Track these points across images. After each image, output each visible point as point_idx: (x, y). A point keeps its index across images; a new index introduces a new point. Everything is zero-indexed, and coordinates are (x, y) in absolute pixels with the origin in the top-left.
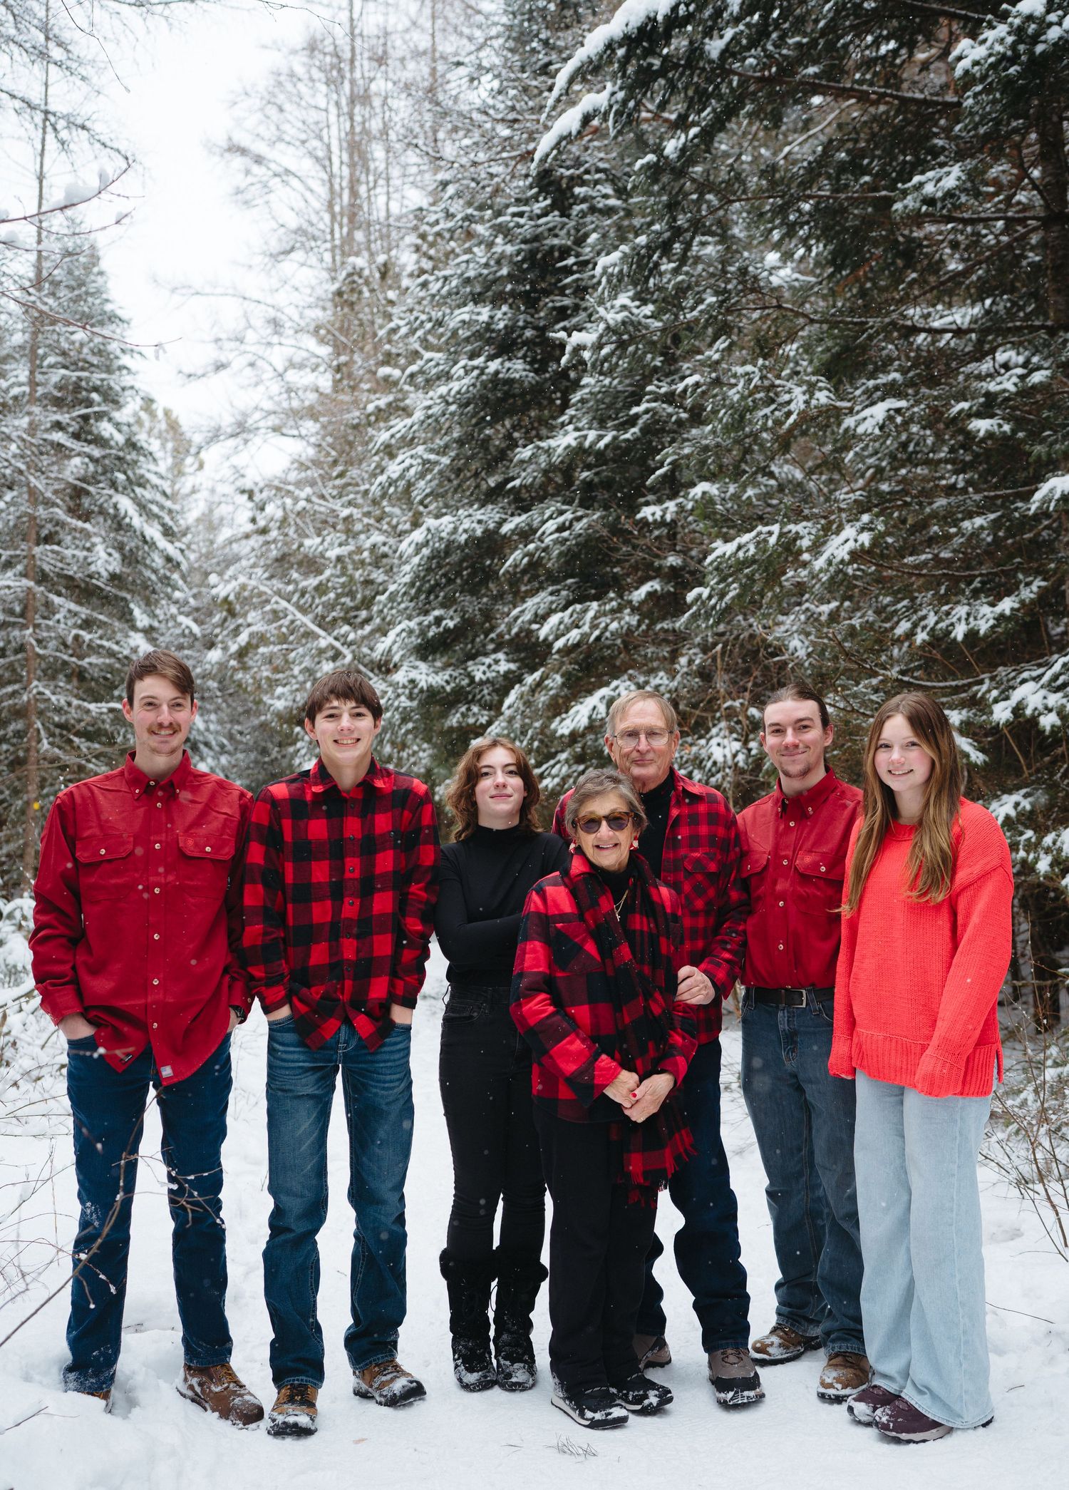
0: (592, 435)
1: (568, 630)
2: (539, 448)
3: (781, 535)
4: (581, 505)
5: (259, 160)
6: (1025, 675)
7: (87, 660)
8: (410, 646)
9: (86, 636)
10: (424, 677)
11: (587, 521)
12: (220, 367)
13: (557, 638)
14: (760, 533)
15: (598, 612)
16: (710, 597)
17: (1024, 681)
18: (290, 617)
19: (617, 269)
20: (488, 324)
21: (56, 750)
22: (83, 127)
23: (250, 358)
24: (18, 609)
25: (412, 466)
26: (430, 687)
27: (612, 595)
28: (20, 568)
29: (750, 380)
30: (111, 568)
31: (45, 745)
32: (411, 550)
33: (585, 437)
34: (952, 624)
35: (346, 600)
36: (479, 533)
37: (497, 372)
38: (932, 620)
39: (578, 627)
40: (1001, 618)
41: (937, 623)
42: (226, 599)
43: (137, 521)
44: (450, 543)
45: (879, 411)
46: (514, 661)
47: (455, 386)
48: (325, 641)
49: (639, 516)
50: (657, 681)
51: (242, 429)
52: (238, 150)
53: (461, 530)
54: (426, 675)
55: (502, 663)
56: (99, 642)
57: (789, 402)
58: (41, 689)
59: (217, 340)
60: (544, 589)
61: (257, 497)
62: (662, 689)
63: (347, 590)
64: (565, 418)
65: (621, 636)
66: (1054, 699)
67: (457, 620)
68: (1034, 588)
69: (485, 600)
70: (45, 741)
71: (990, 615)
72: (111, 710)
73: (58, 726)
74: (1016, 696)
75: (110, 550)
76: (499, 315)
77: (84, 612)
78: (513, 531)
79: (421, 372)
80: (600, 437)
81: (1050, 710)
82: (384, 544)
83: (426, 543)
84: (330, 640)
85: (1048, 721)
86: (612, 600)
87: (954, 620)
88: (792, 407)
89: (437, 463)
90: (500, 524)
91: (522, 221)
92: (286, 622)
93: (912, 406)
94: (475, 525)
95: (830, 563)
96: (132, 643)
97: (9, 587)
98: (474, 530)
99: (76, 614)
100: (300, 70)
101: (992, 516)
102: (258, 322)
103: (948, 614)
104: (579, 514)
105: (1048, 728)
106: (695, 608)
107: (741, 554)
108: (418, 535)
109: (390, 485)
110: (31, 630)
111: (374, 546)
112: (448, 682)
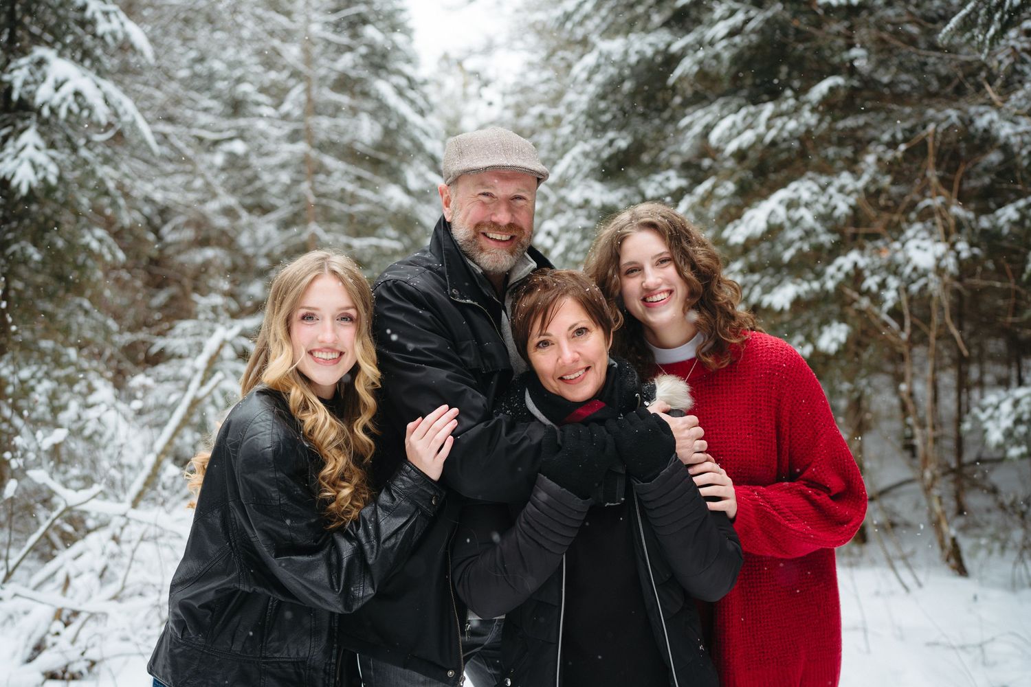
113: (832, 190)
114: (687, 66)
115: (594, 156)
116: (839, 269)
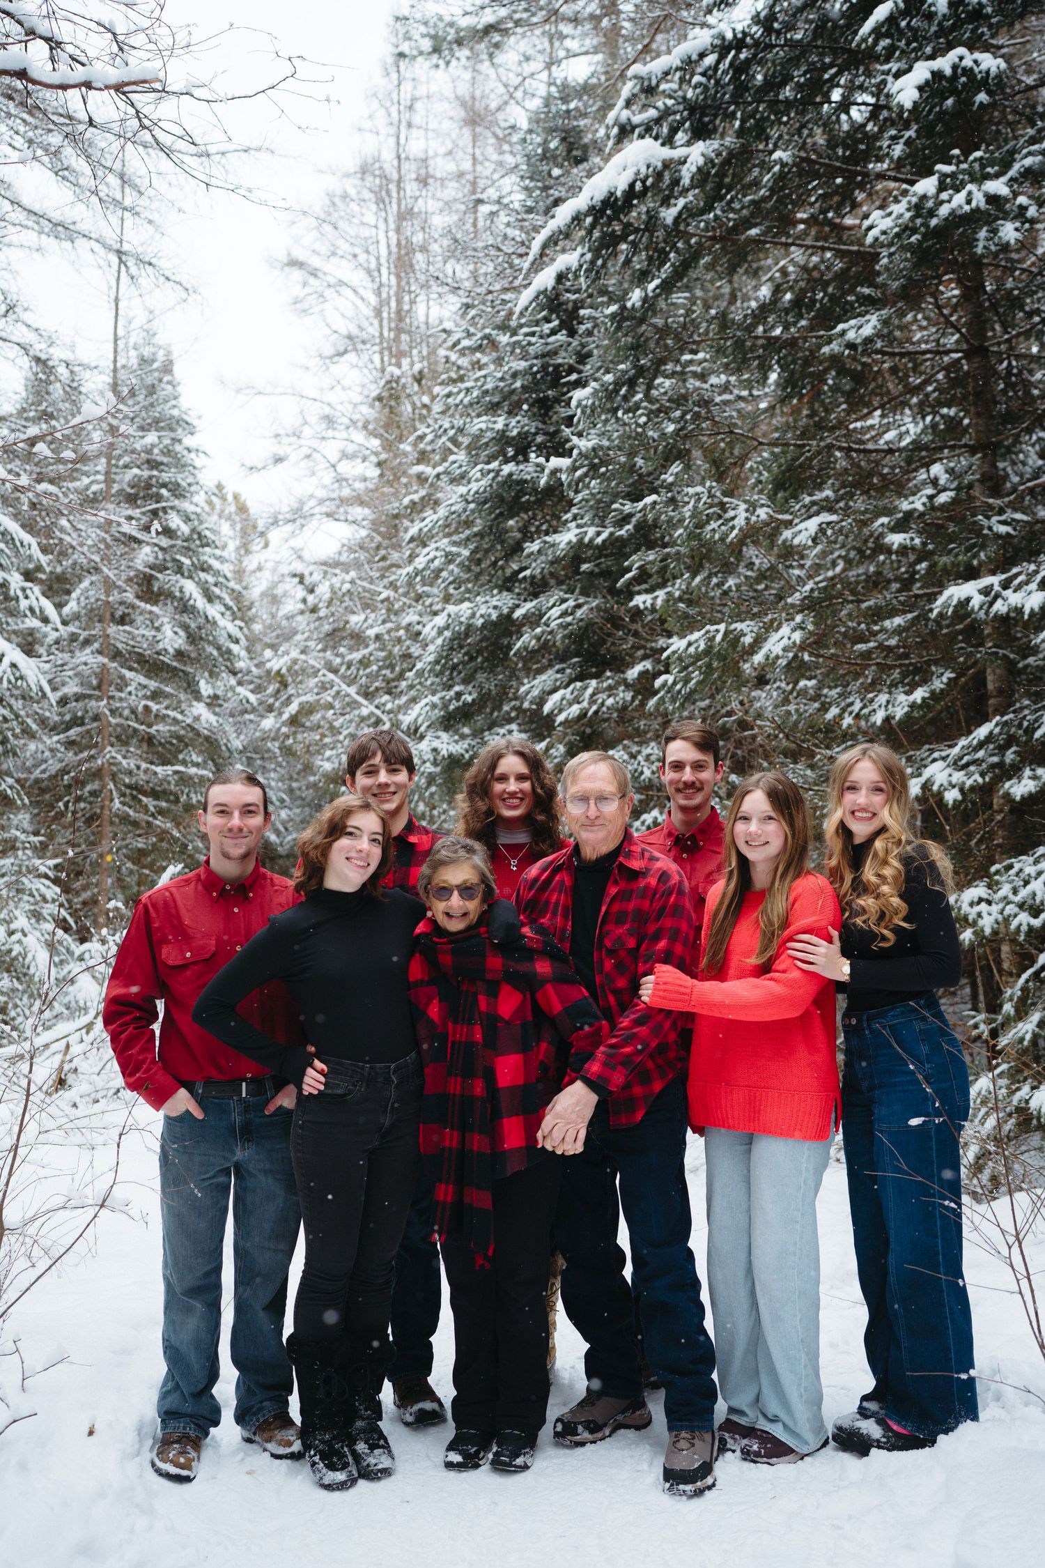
0: (591, 531)
1: (570, 704)
2: (545, 542)
3: (726, 633)
4: (582, 593)
5: (314, 273)
6: (936, 755)
7: (155, 728)
8: (434, 718)
9: (154, 707)
10: (445, 746)
11: (587, 608)
12: (279, 460)
13: (561, 711)
14: (708, 632)
15: (596, 689)
16: (675, 683)
17: (934, 760)
18: (335, 688)
19: (590, 402)
20: (504, 431)
21: (126, 808)
22: (150, 264)
23: (307, 451)
24: (95, 682)
25: (436, 558)
26: (450, 756)
27: (608, 674)
28: (96, 645)
29: (700, 499)
30: (176, 646)
31: (117, 804)
32: (434, 633)
33: (586, 533)
34: (874, 710)
35: (387, 672)
36: (494, 617)
37: (510, 475)
38: (857, 706)
39: (579, 703)
40: (913, 706)
41: (861, 709)
42: (278, 672)
43: (200, 602)
44: (469, 626)
45: (812, 525)
46: (525, 731)
47: (474, 486)
48: (367, 709)
49: (632, 604)
50: (649, 751)
51: (298, 516)
52: (295, 263)
53: (478, 615)
54: (447, 744)
55: (515, 733)
56: (165, 712)
57: (733, 518)
58: (114, 754)
59: (277, 436)
60: (550, 666)
61: (308, 580)
62: (653, 758)
63: (387, 662)
64: (569, 516)
65: (617, 710)
66: (958, 776)
67: (475, 695)
68: (945, 679)
69: (500, 677)
70: (117, 801)
71: (905, 704)
72: (176, 772)
73: (129, 786)
74: (927, 773)
75: (176, 629)
76: (513, 423)
77: (153, 685)
78: (525, 616)
79: (446, 472)
80: (598, 534)
81: (954, 787)
82: (418, 623)
83: (447, 627)
84: (372, 708)
85: (952, 796)
86: (608, 678)
87: (876, 706)
88: (736, 522)
89: (459, 555)
90: (512, 610)
91: (533, 340)
92: (333, 692)
93: (842, 520)
94: (491, 610)
95: (767, 658)
96: (195, 712)
97: (86, 664)
98: (489, 615)
99: (145, 687)
100: (352, 192)
101: (910, 616)
102: (313, 419)
103: (872, 701)
104: (581, 601)
105: (951, 802)
106: (662, 693)
107: (692, 650)
108: (440, 620)
109: (417, 575)
110: (105, 701)
111: (410, 624)
112: (467, 751)
113: (640, 758)
114: (527, 640)
115: (440, 706)
116: (643, 823)
